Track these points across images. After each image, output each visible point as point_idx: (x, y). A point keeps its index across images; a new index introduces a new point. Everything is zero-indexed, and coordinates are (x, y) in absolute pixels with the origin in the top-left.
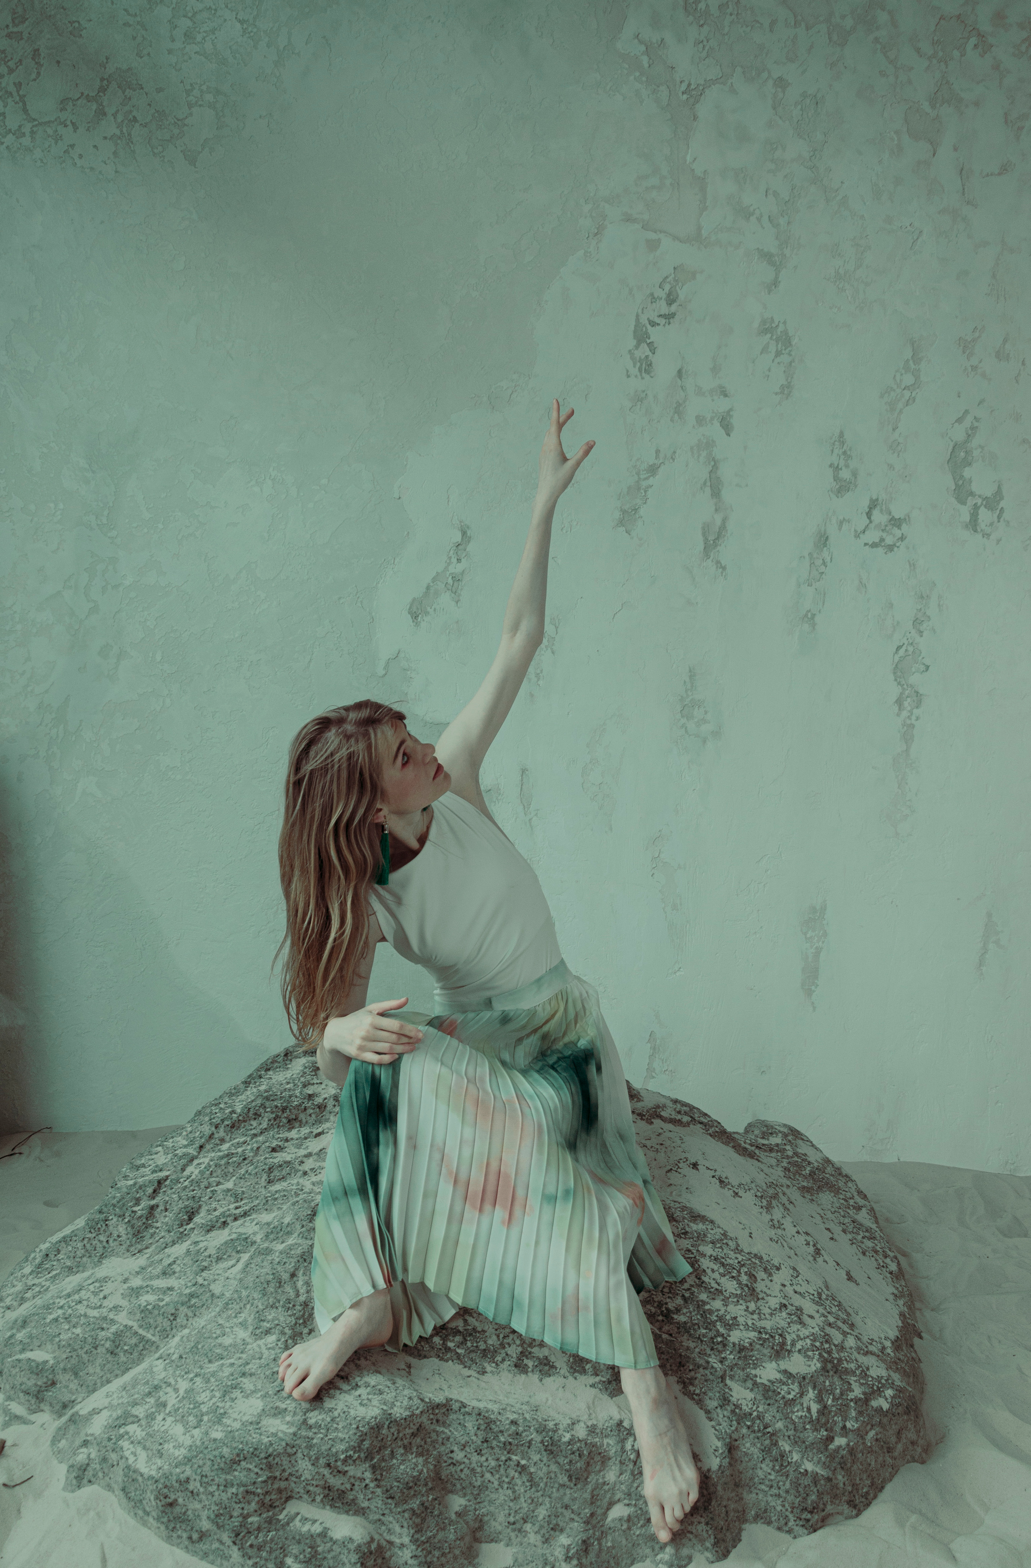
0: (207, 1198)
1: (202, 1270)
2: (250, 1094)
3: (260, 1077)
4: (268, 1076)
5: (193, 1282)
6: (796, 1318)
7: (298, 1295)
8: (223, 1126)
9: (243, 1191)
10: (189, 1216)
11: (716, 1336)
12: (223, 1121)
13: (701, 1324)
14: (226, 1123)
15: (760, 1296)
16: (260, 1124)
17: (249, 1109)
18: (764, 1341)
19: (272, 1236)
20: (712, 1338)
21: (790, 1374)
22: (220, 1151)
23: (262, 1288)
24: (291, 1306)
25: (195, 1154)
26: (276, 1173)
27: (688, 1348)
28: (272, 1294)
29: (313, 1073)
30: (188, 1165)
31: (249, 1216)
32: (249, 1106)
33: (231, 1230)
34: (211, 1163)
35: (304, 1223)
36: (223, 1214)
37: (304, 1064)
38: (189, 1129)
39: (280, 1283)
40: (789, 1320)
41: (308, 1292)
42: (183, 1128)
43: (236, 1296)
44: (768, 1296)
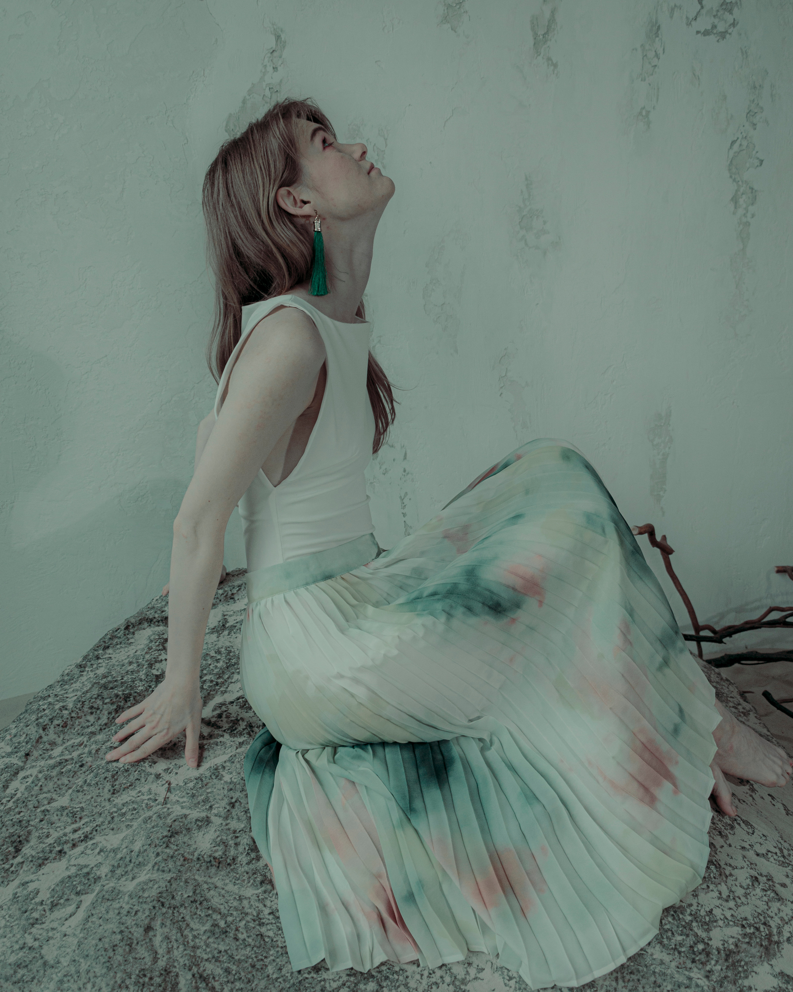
0: (37, 820)
1: (33, 925)
2: (87, 678)
3: (98, 658)
4: (107, 656)
5: (21, 942)
6: (772, 895)
7: (155, 960)
8: (52, 727)
9: (82, 809)
10: (15, 847)
11: (695, 944)
12: (51, 720)
13: (675, 929)
14: (56, 722)
15: (728, 873)
16: (99, 719)
17: (83, 702)
18: (751, 938)
19: (119, 872)
20: (691, 947)
21: (788, 976)
22: (50, 757)
23: (106, 959)
24: (147, 980)
25: (21, 764)
26: (122, 779)
27: (662, 963)
28: (120, 965)
29: (161, 647)
30: (12, 780)
31: (91, 839)
32: (83, 699)
33: (69, 861)
34: (40, 776)
35: (159, 850)
36: (58, 841)
37: (149, 637)
38: (14, 731)
39: (130, 945)
40: (765, 899)
41: (169, 952)
42: (6, 731)
43: (73, 969)
44: (734, 869)
